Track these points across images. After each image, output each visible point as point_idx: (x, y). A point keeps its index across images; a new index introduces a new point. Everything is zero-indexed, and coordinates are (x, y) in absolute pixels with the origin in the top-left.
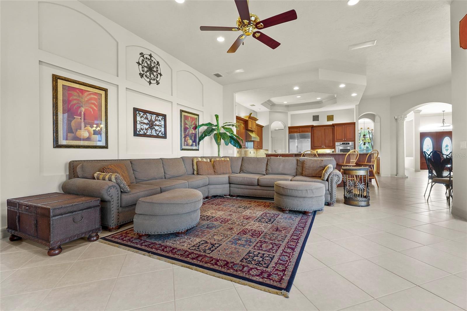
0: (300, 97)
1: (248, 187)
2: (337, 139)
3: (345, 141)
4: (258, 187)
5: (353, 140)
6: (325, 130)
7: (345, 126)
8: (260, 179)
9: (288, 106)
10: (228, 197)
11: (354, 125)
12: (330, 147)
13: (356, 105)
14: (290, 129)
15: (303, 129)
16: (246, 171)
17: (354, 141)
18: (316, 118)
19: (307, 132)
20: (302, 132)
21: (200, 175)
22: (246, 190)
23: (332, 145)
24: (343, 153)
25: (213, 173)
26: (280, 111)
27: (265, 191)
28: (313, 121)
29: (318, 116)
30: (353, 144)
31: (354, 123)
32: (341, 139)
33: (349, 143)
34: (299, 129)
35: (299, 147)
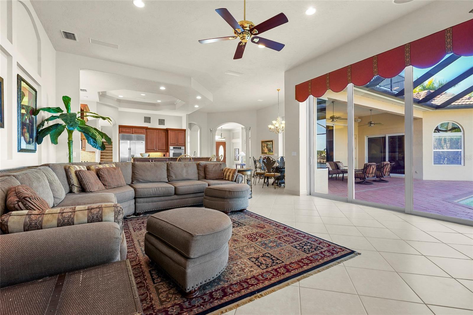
0: (144, 95)
1: (162, 198)
2: (170, 144)
3: (177, 145)
4: (176, 197)
5: (183, 145)
6: (158, 133)
7: (178, 132)
8: (179, 188)
9: (119, 101)
10: (132, 216)
11: (184, 132)
12: (163, 151)
13: (186, 114)
14: (120, 128)
15: (137, 130)
16: (142, 180)
17: (185, 146)
18: (147, 119)
19: (141, 133)
20: (135, 133)
21: (91, 192)
22: (159, 202)
23: (165, 149)
24: (175, 157)
25: (103, 187)
26: (110, 104)
27: (183, 200)
28: (144, 122)
29: (150, 118)
30: (184, 149)
31: (185, 130)
32: (175, 144)
33: (181, 148)
34: (132, 129)
35: (131, 149)
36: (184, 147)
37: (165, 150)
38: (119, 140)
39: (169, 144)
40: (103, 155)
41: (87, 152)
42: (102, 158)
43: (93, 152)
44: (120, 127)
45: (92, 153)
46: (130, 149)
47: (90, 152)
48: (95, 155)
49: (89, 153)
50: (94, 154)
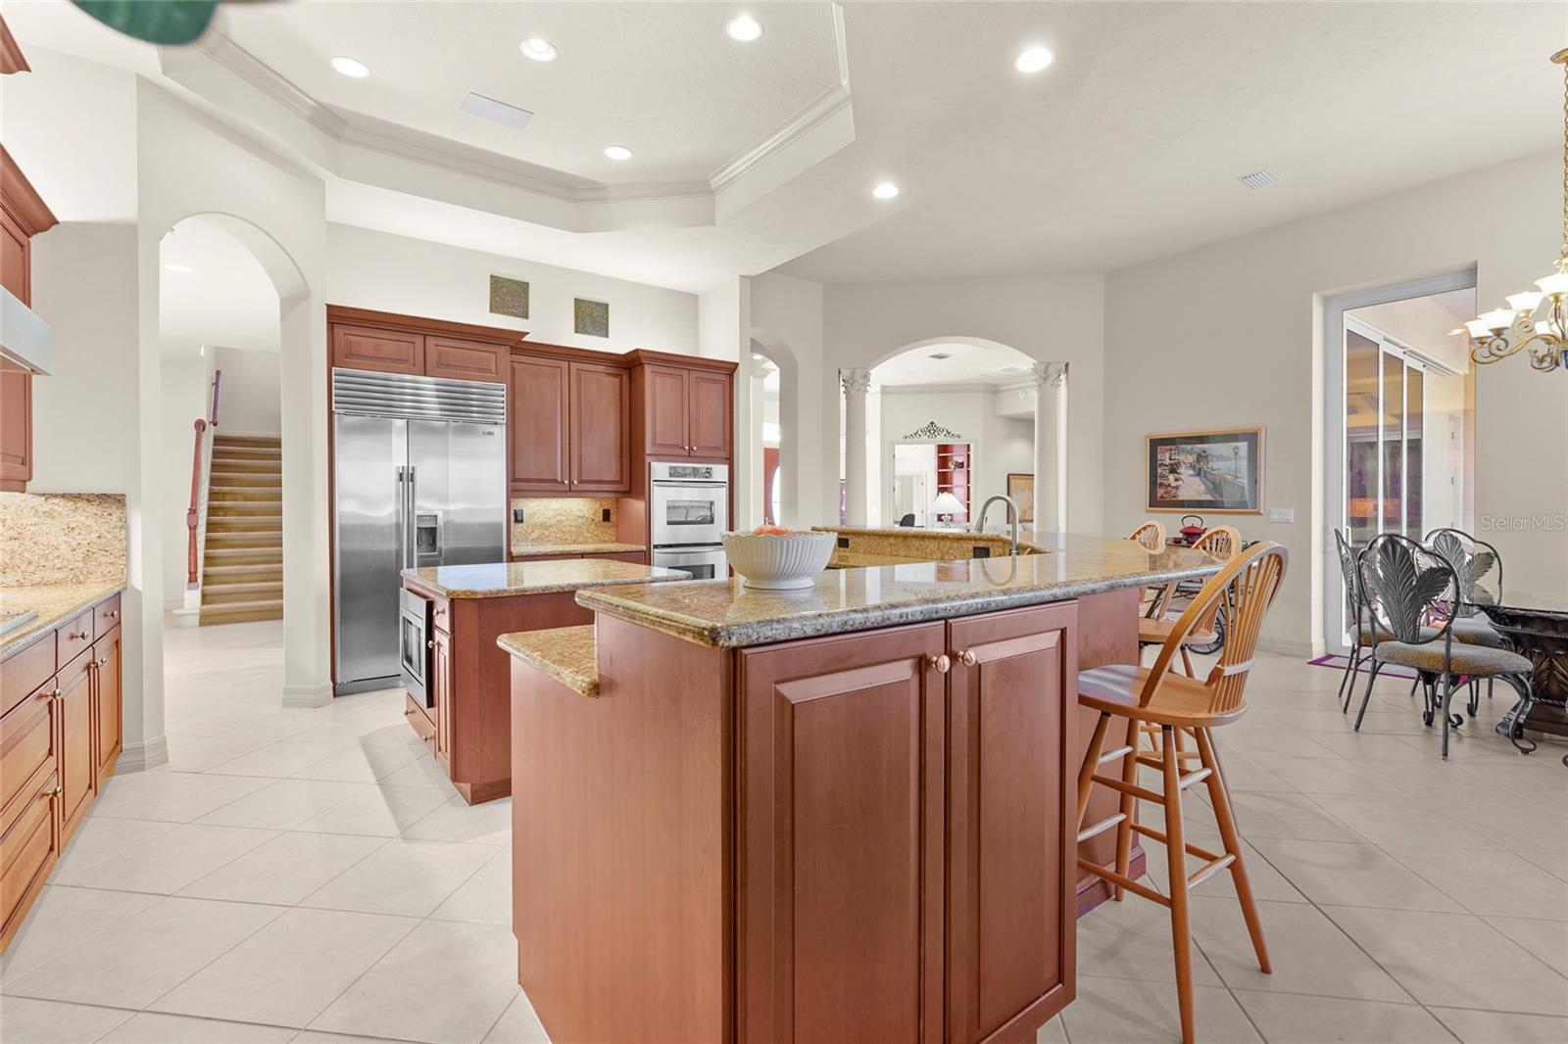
2: (654, 445)
3: (690, 457)
6: (579, 380)
7: (694, 374)
11: (725, 378)
12: (606, 486)
13: (740, 277)
14: (338, 330)
17: (730, 460)
18: (509, 294)
19: (483, 372)
20: (440, 367)
23: (621, 478)
28: (491, 311)
29: (524, 287)
30: (725, 478)
31: (730, 369)
32: (676, 446)
33: (709, 472)
34: (418, 340)
35: (417, 477)
36: (725, 468)
37: (621, 482)
38: (331, 414)
39: (648, 449)
40: (225, 511)
41: (48, 496)
42: (216, 524)
43: (104, 498)
44: (339, 317)
45: (93, 509)
46: (407, 477)
47: (79, 496)
48: (125, 525)
49: (61, 506)
50: (117, 514)
